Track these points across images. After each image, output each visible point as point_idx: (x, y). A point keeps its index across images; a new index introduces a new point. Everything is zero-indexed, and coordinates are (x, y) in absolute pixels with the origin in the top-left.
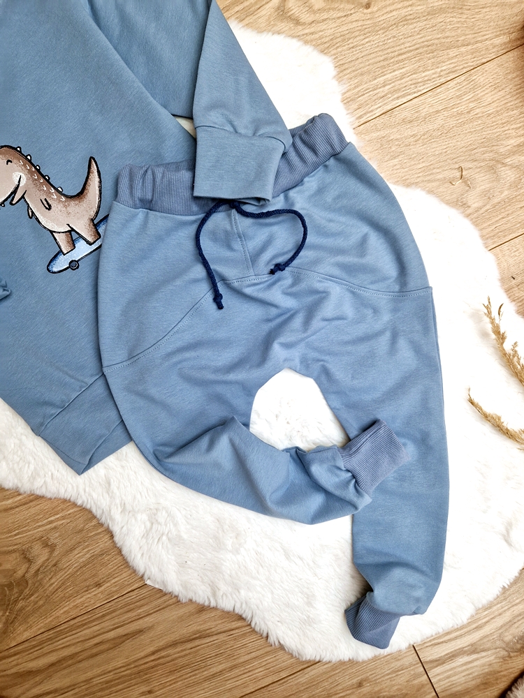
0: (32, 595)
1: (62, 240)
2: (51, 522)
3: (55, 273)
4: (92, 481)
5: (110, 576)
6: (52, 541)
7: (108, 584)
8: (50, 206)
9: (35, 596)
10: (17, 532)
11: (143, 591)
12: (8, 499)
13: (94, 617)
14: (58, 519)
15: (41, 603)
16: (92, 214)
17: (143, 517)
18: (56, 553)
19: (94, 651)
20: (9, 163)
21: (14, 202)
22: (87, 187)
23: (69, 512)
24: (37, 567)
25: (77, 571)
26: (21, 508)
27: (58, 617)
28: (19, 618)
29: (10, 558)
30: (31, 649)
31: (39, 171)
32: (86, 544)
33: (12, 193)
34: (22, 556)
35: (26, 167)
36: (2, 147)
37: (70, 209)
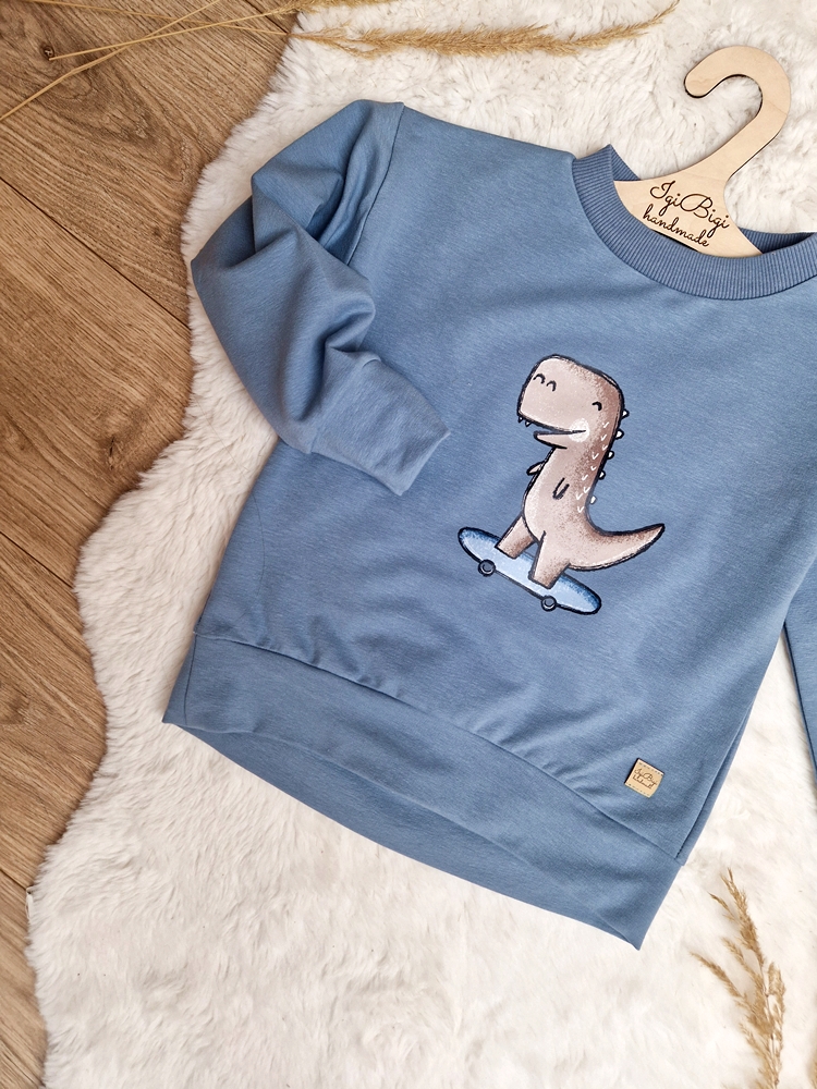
1: (518, 533)
2: (56, 698)
3: (461, 544)
4: (156, 742)
5: (13, 829)
6: (27, 713)
8: (561, 495)
10: (16, 652)
11: (13, 891)
12: (64, 616)
14: (66, 706)
16: (579, 562)
17: (135, 844)
18: (9, 728)
20: (597, 406)
21: (539, 437)
22: (616, 538)
23: (86, 719)
26: (57, 642)
31: (606, 458)
32: (47, 768)
33: (551, 428)
35: (602, 434)
36: (617, 387)
37: (569, 526)
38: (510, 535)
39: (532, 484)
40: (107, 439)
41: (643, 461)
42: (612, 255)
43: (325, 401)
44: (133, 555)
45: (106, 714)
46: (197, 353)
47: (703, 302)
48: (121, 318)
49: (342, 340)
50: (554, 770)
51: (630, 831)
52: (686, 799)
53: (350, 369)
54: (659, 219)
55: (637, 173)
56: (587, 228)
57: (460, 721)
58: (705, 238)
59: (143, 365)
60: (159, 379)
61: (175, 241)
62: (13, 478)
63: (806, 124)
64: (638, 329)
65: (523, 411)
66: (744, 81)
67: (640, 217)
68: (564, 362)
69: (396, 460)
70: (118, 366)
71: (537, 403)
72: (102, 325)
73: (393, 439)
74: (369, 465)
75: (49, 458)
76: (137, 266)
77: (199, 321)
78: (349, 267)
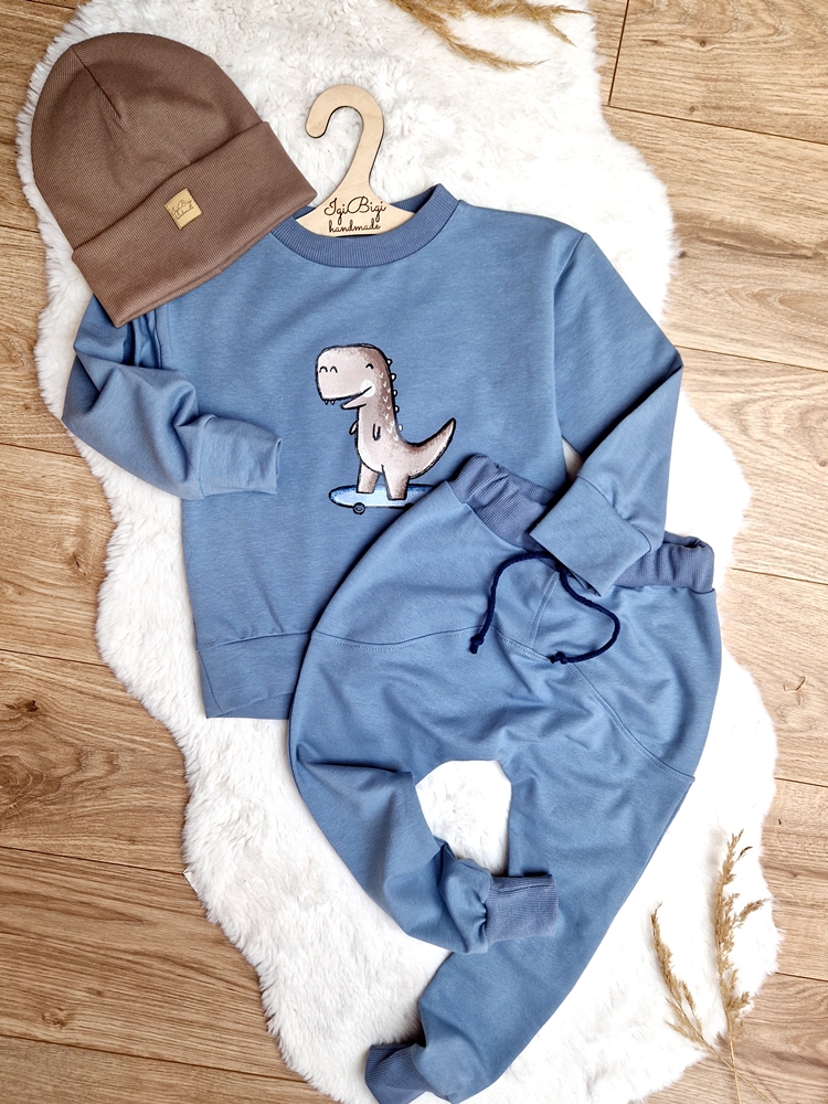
0: (54, 804)
1: (366, 475)
2: (133, 741)
3: (334, 502)
4: (212, 733)
5: (152, 840)
6: (120, 761)
7: (143, 848)
8: (379, 436)
9: (57, 807)
10: (90, 726)
11: (175, 880)
12: (108, 686)
13: (102, 872)
14: (143, 744)
15: (57, 818)
16: (414, 472)
17: (237, 804)
18: (113, 777)
19: (74, 908)
20: (369, 367)
21: (345, 407)
22: (428, 444)
23: (160, 744)
24: (83, 778)
25: (122, 811)
27: (63, 846)
28: (21, 819)
29: (62, 750)
30: (6, 860)
31: (393, 397)
32: (153, 789)
33: (349, 397)
34: (76, 756)
35: (383, 383)
36: (375, 348)
37: (395, 452)
38: (362, 479)
39: (357, 439)
40: (71, 558)
41: (417, 386)
42: (323, 266)
43: (193, 460)
44: (130, 622)
45: (171, 734)
46: (98, 471)
47: (396, 265)
48: (35, 475)
49: (183, 418)
53: (196, 433)
54: (340, 227)
56: (297, 259)
58: (375, 224)
59: (67, 498)
60: (82, 501)
61: (42, 407)
62: (25, 616)
63: (397, 112)
64: (366, 304)
65: (325, 396)
66: (344, 109)
67: (327, 233)
68: (332, 350)
69: (258, 473)
70: (51, 507)
71: (331, 387)
72: (26, 487)
73: (248, 461)
74: (244, 485)
75: (40, 591)
76: (26, 436)
77: (87, 451)
78: (162, 368)
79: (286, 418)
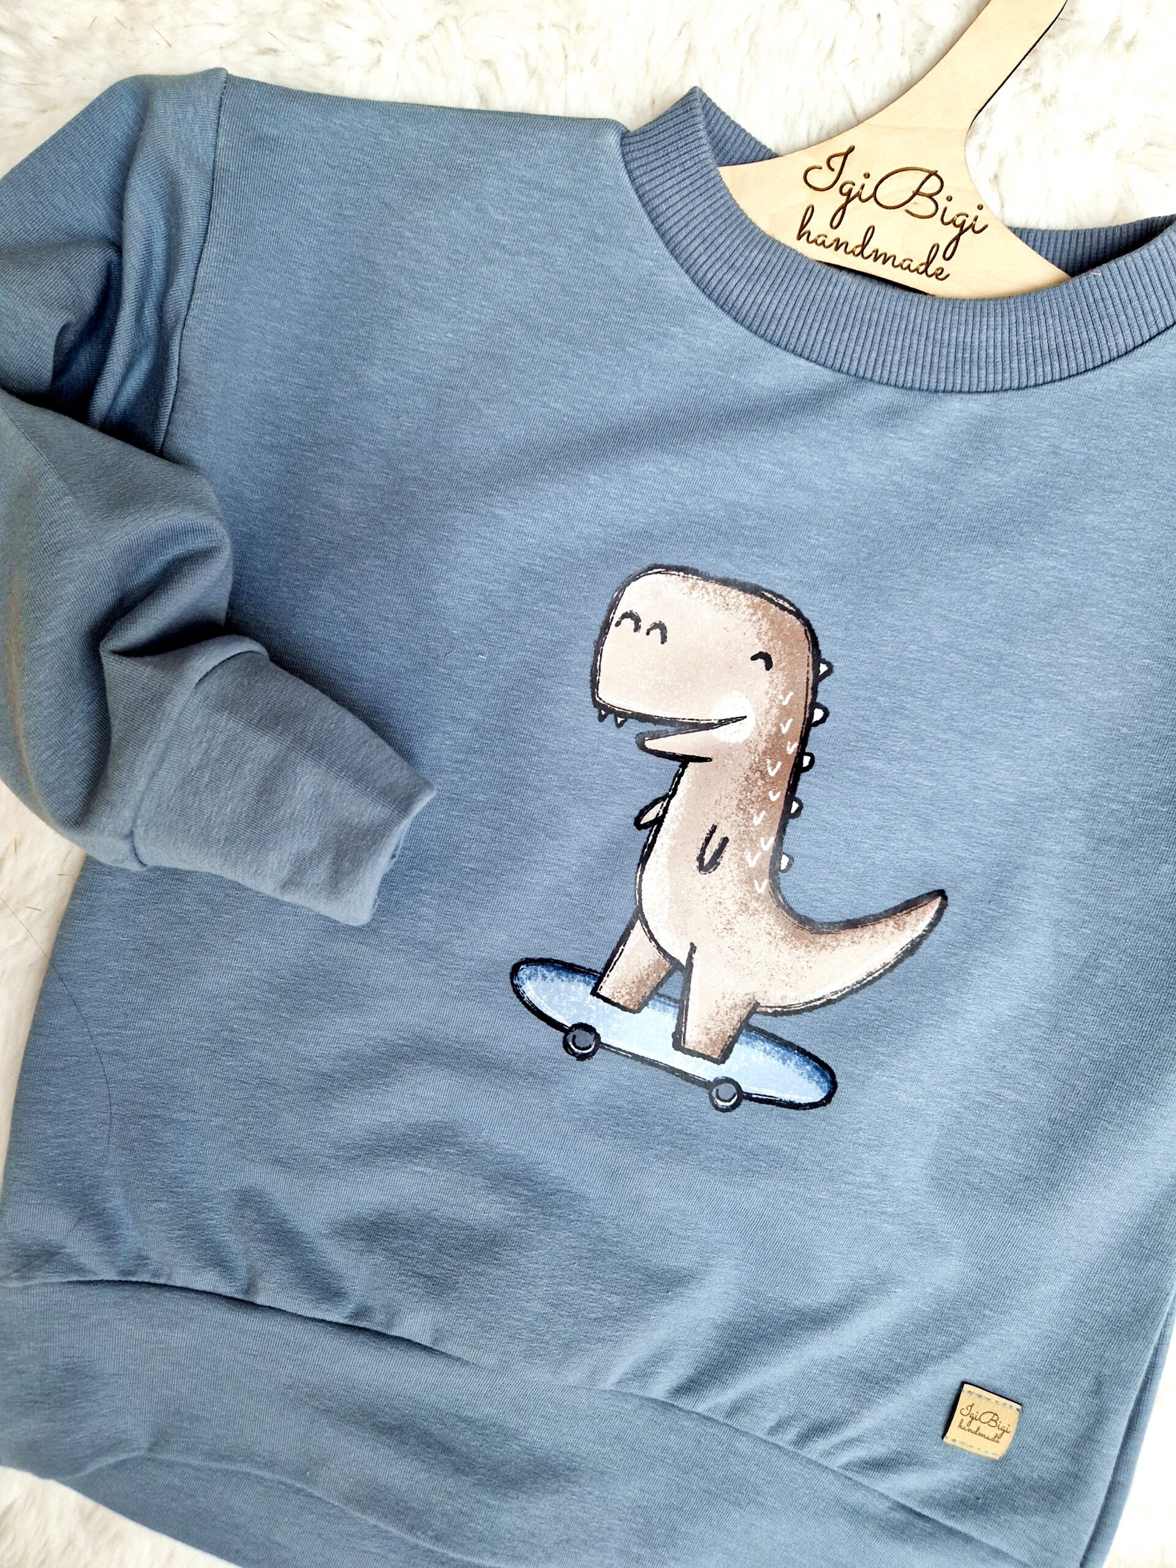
1: (636, 957)
3: (520, 996)
8: (715, 863)
16: (776, 996)
20: (761, 662)
21: (650, 744)
22: (847, 936)
31: (798, 770)
33: (672, 722)
35: (781, 719)
36: (798, 614)
37: (743, 924)
38: (621, 963)
39: (649, 847)
41: (879, 765)
42: (741, 331)
47: (956, 404)
50: (792, 1434)
51: (968, 1539)
52: (1075, 1459)
54: (833, 235)
55: (770, 143)
56: (676, 281)
57: (574, 1376)
58: (938, 262)
64: (823, 483)
65: (606, 695)
67: (787, 236)
69: (320, 873)
71: (631, 675)
73: (303, 832)
74: (268, 887)
78: (162, 453)
79: (473, 715)
